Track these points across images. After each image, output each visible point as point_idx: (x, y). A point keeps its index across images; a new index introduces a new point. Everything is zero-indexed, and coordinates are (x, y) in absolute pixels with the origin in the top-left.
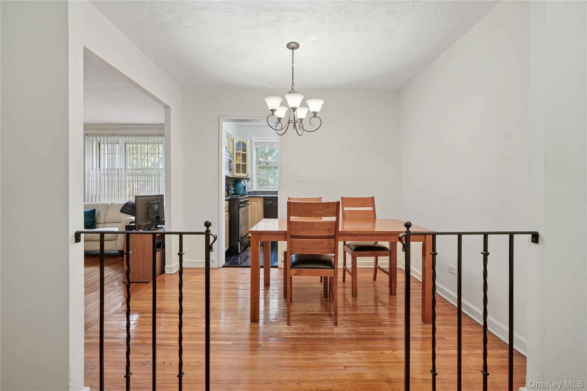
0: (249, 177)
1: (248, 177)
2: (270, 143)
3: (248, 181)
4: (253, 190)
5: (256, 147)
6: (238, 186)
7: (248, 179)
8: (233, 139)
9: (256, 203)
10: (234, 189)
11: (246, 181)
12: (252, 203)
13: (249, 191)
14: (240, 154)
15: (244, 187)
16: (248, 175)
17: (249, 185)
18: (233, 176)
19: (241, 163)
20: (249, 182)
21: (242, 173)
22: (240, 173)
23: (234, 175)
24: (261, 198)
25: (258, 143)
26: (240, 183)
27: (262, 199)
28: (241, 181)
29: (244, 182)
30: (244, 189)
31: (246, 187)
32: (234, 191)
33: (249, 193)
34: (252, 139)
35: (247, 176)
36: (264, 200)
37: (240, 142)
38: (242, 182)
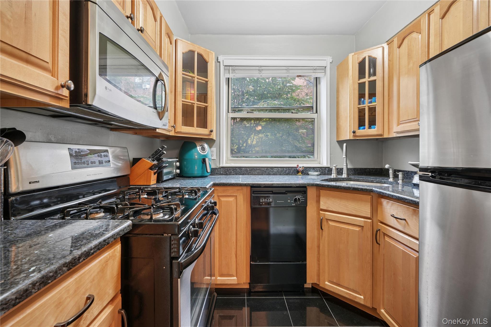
0: (214, 136)
1: (211, 137)
2: (258, 68)
3: (210, 147)
4: (221, 165)
5: (227, 76)
6: (188, 156)
7: (211, 142)
8: (176, 41)
9: (231, 199)
10: (178, 164)
11: (206, 146)
12: (223, 199)
13: (212, 167)
14: (193, 83)
15: (201, 160)
16: (211, 131)
17: (212, 155)
18: (175, 132)
19: (196, 104)
20: (214, 149)
21: (197, 127)
22: (193, 126)
23: (178, 130)
24: (245, 189)
25: (233, 68)
26: (193, 150)
27: (247, 191)
28: (196, 147)
29: (203, 149)
30: (203, 163)
31: (207, 159)
32: (178, 168)
33: (214, 172)
34: (220, 59)
35: (210, 135)
36: (252, 192)
37: (193, 52)
38: (199, 148)
